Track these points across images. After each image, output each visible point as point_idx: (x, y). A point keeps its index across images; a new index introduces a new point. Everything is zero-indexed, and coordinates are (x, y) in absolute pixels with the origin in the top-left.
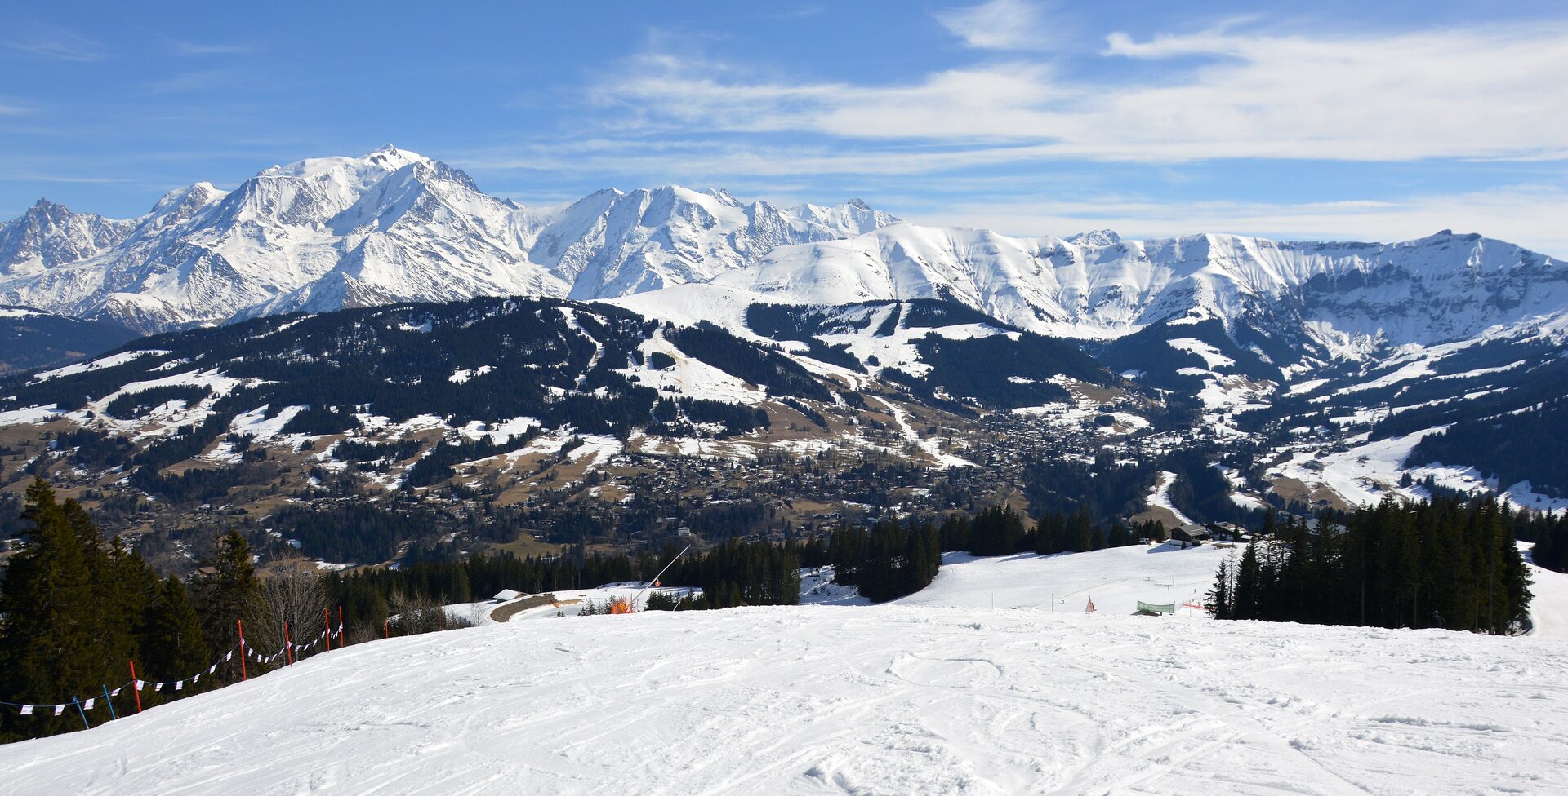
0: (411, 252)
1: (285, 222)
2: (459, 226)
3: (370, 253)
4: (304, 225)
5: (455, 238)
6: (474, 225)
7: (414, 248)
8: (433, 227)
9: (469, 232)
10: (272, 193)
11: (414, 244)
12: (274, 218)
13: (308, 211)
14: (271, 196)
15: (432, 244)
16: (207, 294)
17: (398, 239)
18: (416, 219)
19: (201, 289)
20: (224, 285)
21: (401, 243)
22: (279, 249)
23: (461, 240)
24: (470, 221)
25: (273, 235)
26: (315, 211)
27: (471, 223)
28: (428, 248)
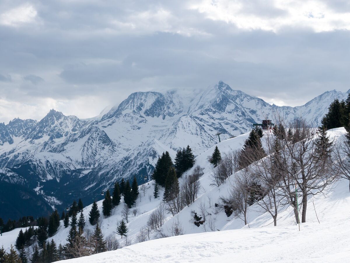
0: (206, 128)
1: (148, 115)
2: (240, 114)
3: (181, 128)
4: (158, 117)
5: (237, 121)
6: (250, 114)
7: (210, 126)
8: (224, 115)
9: (246, 117)
10: (143, 100)
11: (210, 124)
12: (142, 113)
13: (161, 109)
14: (142, 101)
15: (223, 124)
16: (93, 153)
17: (201, 121)
18: (214, 110)
19: (90, 151)
20: (103, 148)
21: (202, 123)
22: (139, 128)
23: (242, 122)
24: (248, 112)
25: (138, 121)
26: (165, 109)
27: (248, 113)
28: (218, 126)
